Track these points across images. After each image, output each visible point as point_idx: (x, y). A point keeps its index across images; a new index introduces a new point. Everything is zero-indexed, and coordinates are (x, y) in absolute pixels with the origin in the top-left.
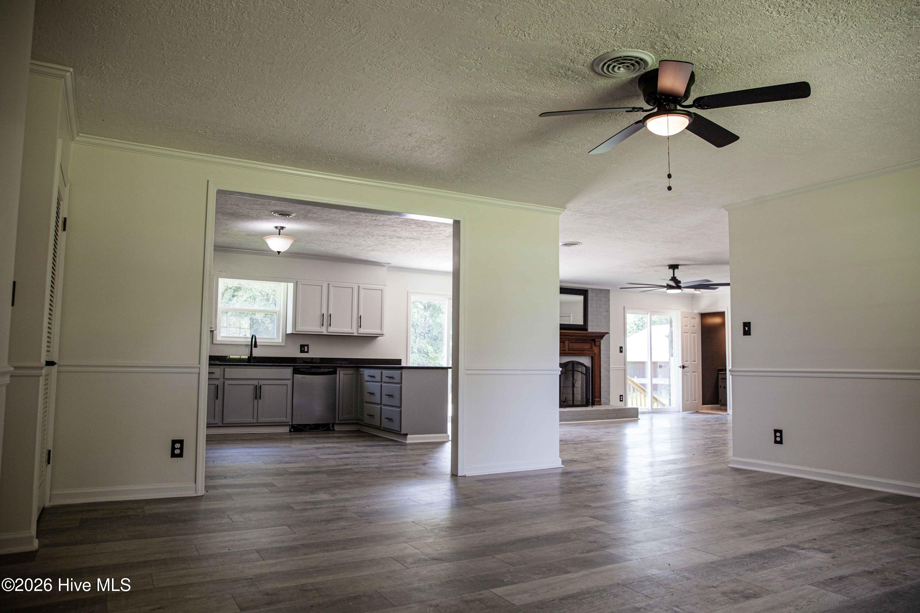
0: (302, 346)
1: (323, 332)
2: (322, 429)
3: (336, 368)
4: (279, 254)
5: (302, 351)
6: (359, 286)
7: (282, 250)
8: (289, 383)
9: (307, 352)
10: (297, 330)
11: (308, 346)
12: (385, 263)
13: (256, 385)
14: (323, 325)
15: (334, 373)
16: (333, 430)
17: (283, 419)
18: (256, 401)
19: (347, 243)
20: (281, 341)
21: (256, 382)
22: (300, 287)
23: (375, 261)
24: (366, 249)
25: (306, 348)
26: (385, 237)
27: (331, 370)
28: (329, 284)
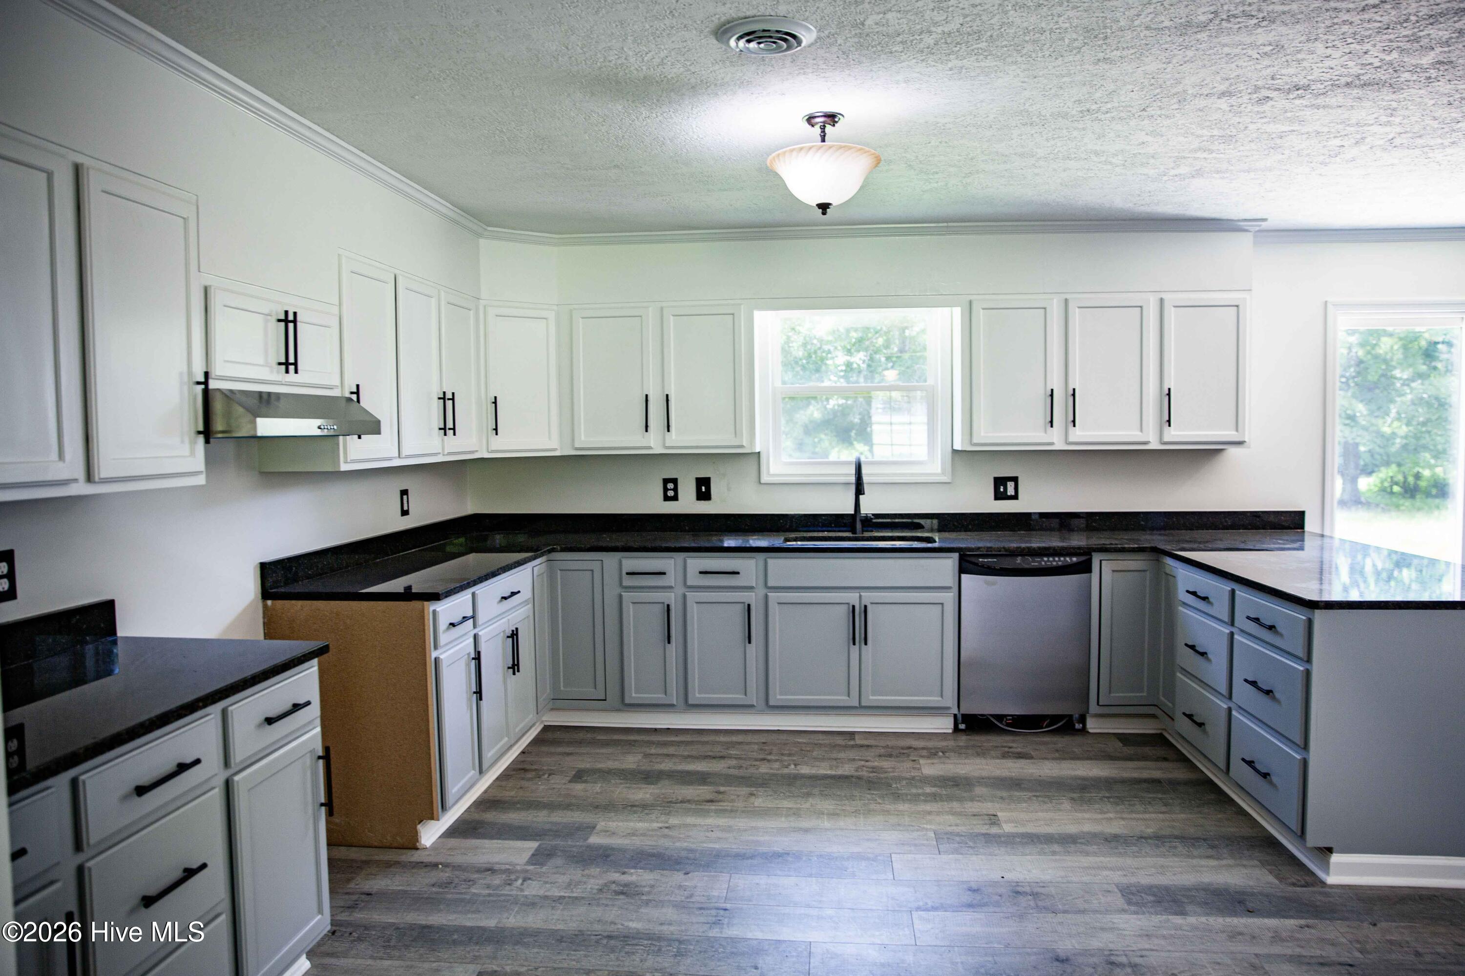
0: (1000, 482)
1: (1052, 444)
2: (1047, 727)
3: (1087, 552)
4: (824, 213)
5: (999, 496)
6: (1162, 300)
7: (835, 200)
8: (949, 598)
9: (1015, 497)
10: (975, 441)
11: (1015, 480)
12: (1246, 220)
13: (854, 607)
14: (1051, 422)
15: (1085, 568)
16: (1084, 731)
17: (934, 700)
18: (855, 650)
19: (1097, 153)
20: (939, 471)
21: (852, 598)
22: (980, 315)
23: (1213, 216)
24: (1172, 172)
25: (1011, 486)
26: (1233, 100)
27: (1074, 559)
28: (1066, 300)
